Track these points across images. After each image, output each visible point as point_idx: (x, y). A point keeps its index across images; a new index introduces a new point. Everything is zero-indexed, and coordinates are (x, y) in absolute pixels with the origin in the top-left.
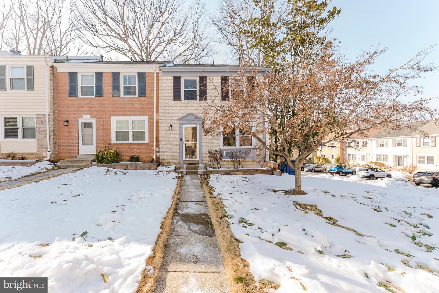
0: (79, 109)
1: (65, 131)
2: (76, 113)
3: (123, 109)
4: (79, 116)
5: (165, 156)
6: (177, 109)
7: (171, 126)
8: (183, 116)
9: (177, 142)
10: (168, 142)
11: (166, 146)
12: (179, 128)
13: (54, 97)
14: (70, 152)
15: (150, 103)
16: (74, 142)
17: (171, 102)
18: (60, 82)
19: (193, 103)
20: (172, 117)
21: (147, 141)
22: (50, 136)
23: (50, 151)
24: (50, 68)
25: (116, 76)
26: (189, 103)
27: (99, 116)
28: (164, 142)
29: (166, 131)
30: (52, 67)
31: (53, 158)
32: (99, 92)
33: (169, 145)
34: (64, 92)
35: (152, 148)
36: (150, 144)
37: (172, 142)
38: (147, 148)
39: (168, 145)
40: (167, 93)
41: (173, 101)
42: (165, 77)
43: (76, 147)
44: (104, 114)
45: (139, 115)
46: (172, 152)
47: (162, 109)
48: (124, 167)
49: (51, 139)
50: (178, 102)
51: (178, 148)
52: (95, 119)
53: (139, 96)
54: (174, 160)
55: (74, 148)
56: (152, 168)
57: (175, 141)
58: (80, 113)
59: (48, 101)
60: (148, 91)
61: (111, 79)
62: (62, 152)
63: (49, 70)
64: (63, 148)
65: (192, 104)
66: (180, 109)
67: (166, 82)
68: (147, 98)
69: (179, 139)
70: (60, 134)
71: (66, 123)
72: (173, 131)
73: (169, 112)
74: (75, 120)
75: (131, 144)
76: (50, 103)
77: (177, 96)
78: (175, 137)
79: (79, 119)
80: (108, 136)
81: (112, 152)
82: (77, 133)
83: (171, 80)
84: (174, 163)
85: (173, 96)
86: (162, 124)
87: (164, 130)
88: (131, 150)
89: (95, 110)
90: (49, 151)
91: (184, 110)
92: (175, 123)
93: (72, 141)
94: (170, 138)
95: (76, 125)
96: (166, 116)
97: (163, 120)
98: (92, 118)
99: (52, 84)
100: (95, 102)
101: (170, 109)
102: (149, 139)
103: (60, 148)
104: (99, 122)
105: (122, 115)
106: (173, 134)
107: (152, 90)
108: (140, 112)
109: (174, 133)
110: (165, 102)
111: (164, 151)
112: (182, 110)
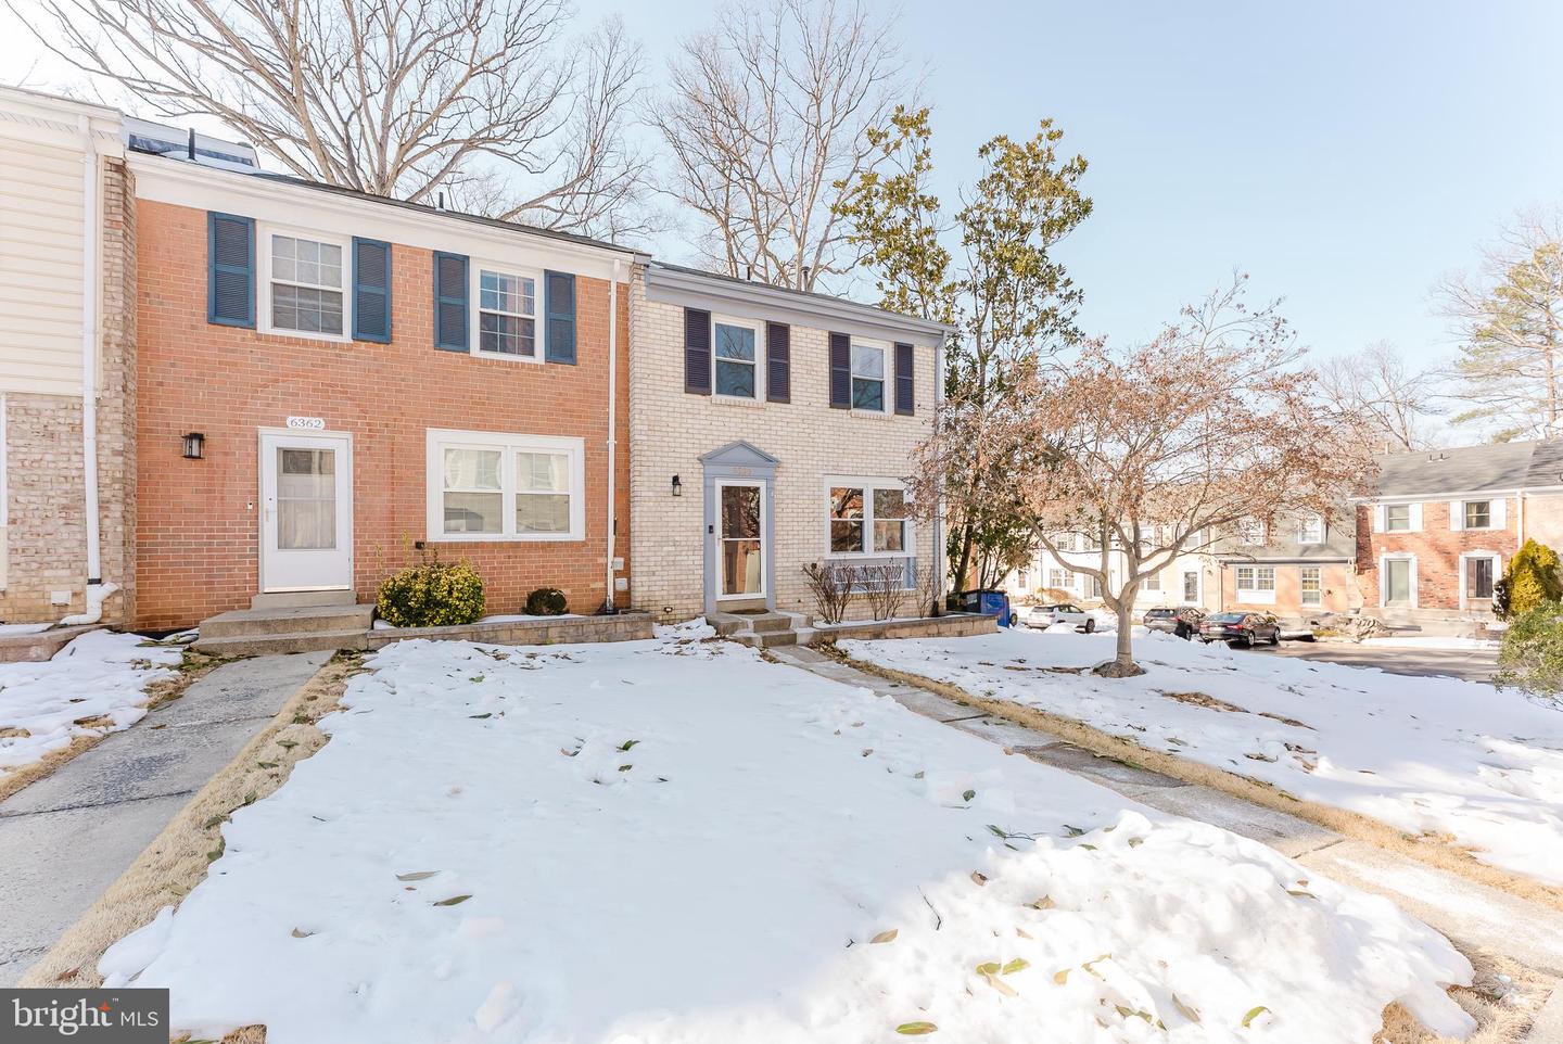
0: (266, 386)
1: (184, 484)
2: (246, 403)
3: (484, 404)
4: (263, 418)
5: (653, 588)
6: (697, 422)
7: (676, 480)
8: (716, 448)
9: (697, 538)
10: (664, 539)
11: (659, 553)
12: (702, 490)
13: (125, 313)
14: (212, 583)
15: (592, 392)
16: (236, 537)
17: (675, 395)
18: (157, 249)
19: (748, 408)
20: (679, 450)
21: (577, 532)
22: (103, 505)
23: (99, 581)
24: (110, 174)
25: (450, 269)
26: (735, 406)
27: (368, 424)
28: (653, 539)
29: (659, 499)
30: (121, 169)
31: (118, 614)
32: (374, 322)
33: (670, 549)
34: (173, 298)
35: (601, 560)
36: (590, 547)
37: (677, 539)
38: (577, 561)
39: (665, 549)
40: (662, 363)
41: (684, 395)
42: (658, 305)
43: (245, 556)
44: (395, 420)
45: (551, 432)
46: (679, 572)
47: (644, 417)
48: (535, 635)
49: (107, 522)
50: (699, 396)
51: (699, 560)
52: (348, 435)
53: (548, 359)
54: (685, 602)
55: (236, 563)
56: (641, 634)
57: (690, 533)
58: (269, 405)
59: (95, 333)
60: (586, 345)
61: (429, 279)
62: (161, 585)
63: (101, 181)
64: (171, 564)
65: (745, 411)
66: (705, 422)
67: (659, 322)
68: (581, 370)
69: (702, 529)
70: (153, 497)
71: (195, 443)
72: (683, 499)
73: (669, 429)
74: (245, 436)
75: (516, 545)
76: (107, 343)
77: (697, 380)
78: (690, 519)
79: (263, 430)
80: (413, 513)
81: (466, 579)
82: (250, 492)
83: (676, 319)
84: (685, 611)
85: (683, 375)
86: (646, 474)
87: (651, 494)
88: (513, 568)
89: (350, 399)
90: (98, 577)
91: (720, 428)
92: (690, 470)
93: (225, 530)
94: (671, 524)
95: (248, 455)
96: (658, 444)
97: (650, 459)
98: (333, 429)
99: (121, 254)
100: (348, 363)
101: (671, 420)
102: (587, 525)
103: (150, 565)
104: (369, 448)
105: (477, 427)
106: (684, 509)
107: (599, 346)
108: (552, 420)
109: (685, 504)
110: (657, 393)
111: (654, 569)
112: (714, 428)
